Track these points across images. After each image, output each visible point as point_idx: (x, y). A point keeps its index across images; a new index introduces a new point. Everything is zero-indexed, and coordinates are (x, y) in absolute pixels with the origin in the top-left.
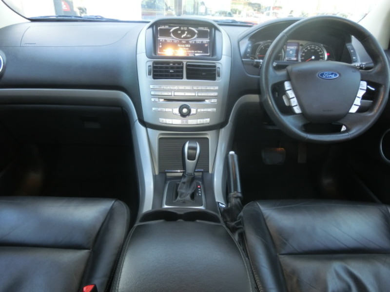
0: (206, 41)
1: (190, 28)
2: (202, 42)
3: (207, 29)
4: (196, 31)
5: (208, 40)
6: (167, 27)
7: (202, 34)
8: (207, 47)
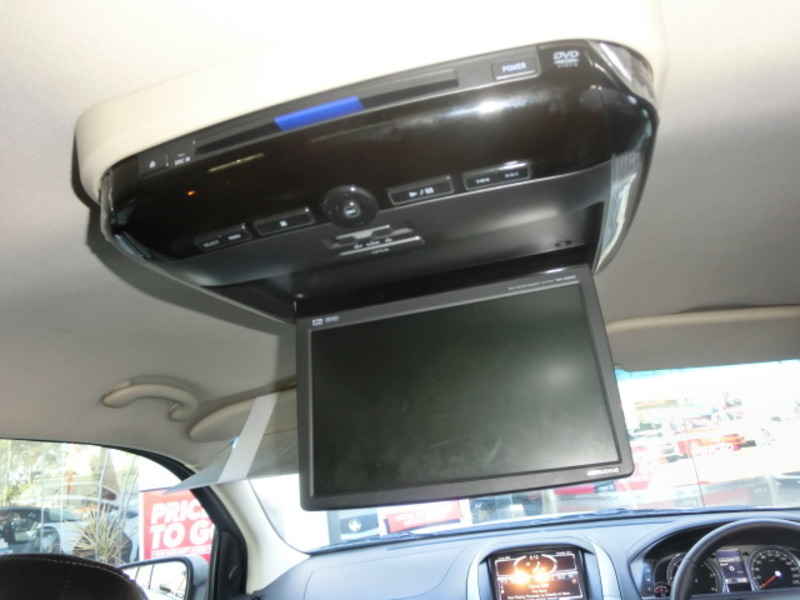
0: (573, 573)
1: (543, 555)
2: (567, 577)
3: (569, 554)
4: (555, 560)
5: (576, 573)
6: (508, 559)
7: (565, 563)
8: (576, 585)
